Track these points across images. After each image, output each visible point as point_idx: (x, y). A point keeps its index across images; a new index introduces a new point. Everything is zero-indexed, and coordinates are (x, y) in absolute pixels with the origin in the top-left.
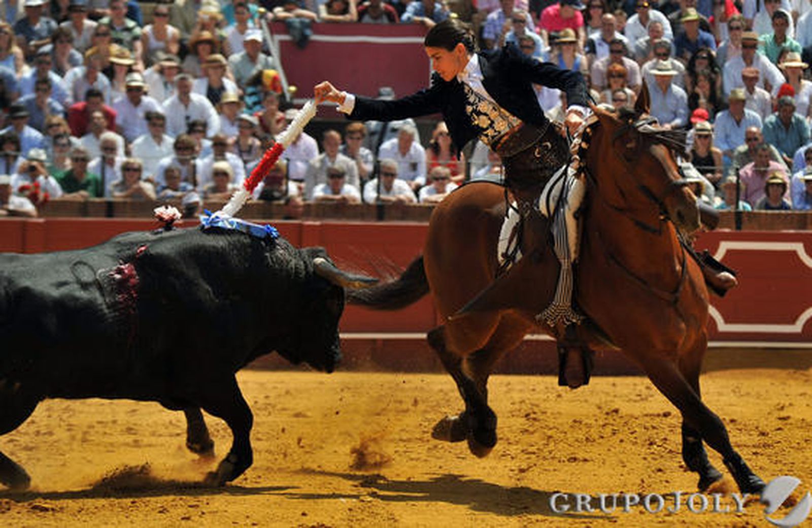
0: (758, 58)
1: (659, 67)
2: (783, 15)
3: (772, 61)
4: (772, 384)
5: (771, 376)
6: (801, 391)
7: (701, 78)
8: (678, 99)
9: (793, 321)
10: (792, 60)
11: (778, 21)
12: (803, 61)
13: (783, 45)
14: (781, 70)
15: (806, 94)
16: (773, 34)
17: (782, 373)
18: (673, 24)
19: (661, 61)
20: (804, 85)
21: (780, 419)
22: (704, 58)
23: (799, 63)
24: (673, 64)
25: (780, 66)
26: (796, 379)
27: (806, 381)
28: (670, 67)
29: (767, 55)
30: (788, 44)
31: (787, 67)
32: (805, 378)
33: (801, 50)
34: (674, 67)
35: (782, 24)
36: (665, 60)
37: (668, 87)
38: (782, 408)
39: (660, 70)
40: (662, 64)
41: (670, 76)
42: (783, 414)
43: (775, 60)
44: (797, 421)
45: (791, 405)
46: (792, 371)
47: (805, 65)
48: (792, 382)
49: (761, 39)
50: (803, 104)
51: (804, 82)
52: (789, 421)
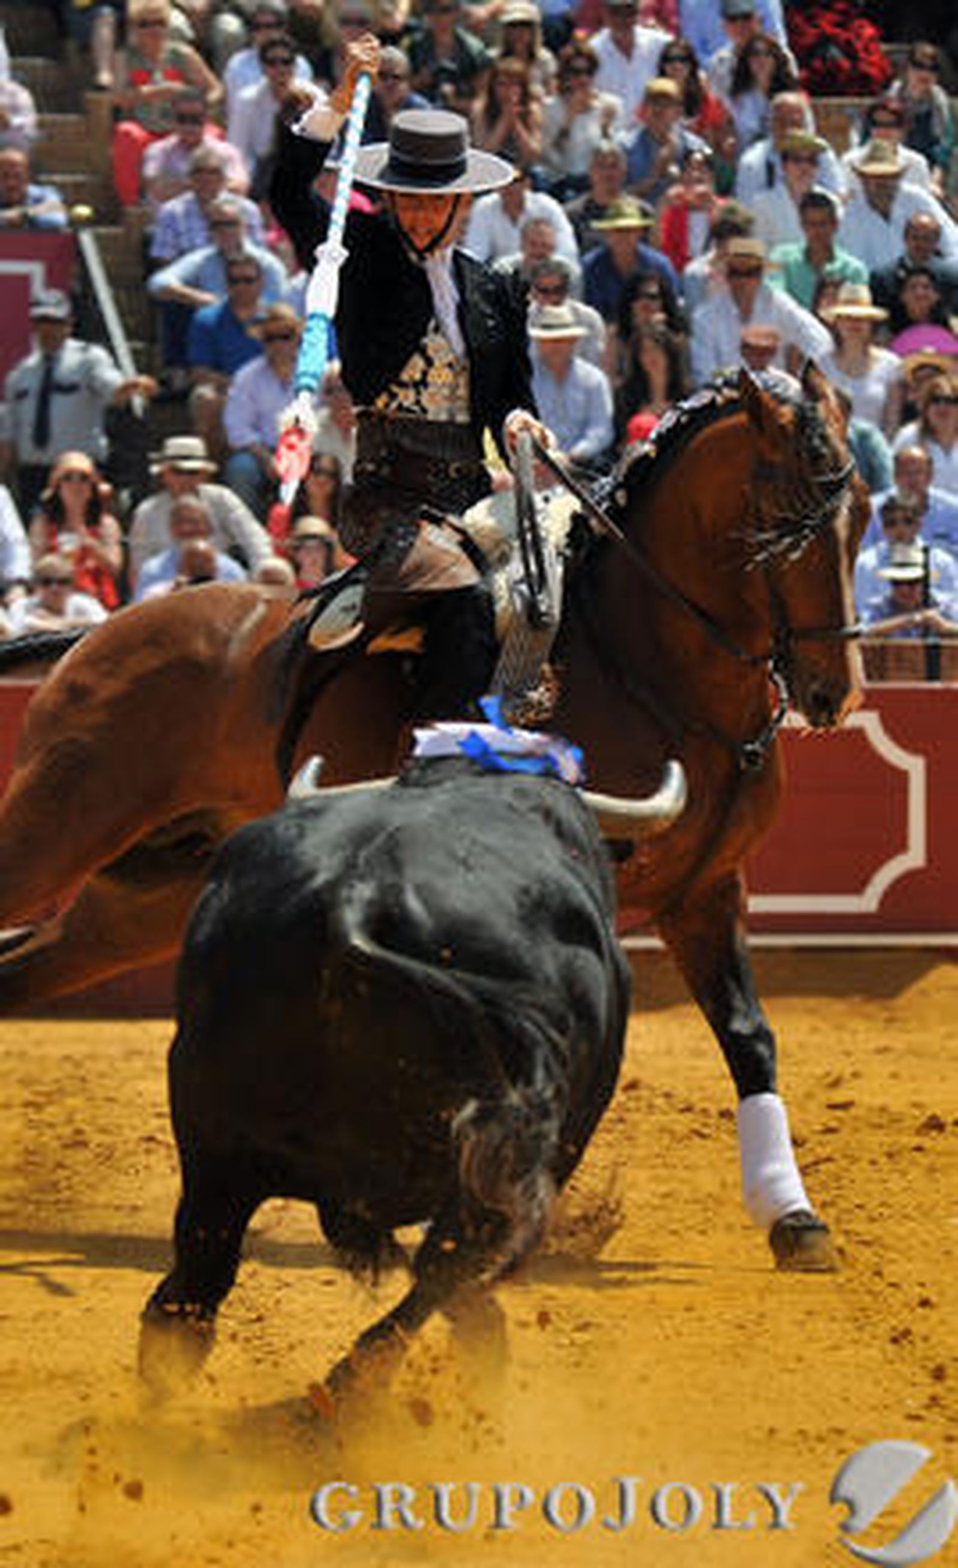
0: (769, 297)
1: (545, 321)
2: (823, 202)
3: (801, 302)
4: (814, 1030)
5: (811, 1012)
6: (883, 1042)
7: (648, 343)
8: (591, 393)
9: (858, 887)
10: (853, 302)
11: (816, 214)
12: (876, 303)
13: (828, 267)
14: (822, 321)
15: (880, 379)
16: (803, 243)
17: (839, 1006)
18: (578, 221)
19: (549, 308)
20: (877, 359)
21: (833, 1107)
22: (653, 297)
23: (867, 310)
24: (575, 311)
25: (823, 313)
26: (868, 1017)
27: (890, 1020)
28: (569, 318)
29: (790, 290)
30: (837, 265)
31: (839, 317)
32: (885, 1015)
33: (866, 276)
34: (579, 321)
35: (822, 224)
36: (557, 303)
37: (568, 364)
38: (836, 1084)
39: (547, 327)
40: (550, 313)
41: (572, 340)
42: (839, 1096)
43: (808, 299)
44: (870, 1109)
45: (855, 1075)
46: (857, 999)
47: (879, 313)
48: (860, 1025)
49: (776, 255)
50: (870, 401)
51: (875, 352)
52: (853, 1111)
